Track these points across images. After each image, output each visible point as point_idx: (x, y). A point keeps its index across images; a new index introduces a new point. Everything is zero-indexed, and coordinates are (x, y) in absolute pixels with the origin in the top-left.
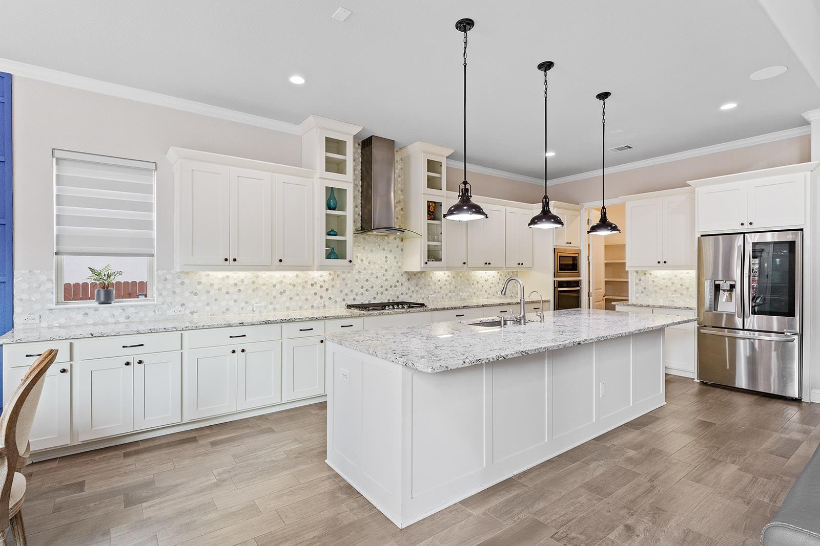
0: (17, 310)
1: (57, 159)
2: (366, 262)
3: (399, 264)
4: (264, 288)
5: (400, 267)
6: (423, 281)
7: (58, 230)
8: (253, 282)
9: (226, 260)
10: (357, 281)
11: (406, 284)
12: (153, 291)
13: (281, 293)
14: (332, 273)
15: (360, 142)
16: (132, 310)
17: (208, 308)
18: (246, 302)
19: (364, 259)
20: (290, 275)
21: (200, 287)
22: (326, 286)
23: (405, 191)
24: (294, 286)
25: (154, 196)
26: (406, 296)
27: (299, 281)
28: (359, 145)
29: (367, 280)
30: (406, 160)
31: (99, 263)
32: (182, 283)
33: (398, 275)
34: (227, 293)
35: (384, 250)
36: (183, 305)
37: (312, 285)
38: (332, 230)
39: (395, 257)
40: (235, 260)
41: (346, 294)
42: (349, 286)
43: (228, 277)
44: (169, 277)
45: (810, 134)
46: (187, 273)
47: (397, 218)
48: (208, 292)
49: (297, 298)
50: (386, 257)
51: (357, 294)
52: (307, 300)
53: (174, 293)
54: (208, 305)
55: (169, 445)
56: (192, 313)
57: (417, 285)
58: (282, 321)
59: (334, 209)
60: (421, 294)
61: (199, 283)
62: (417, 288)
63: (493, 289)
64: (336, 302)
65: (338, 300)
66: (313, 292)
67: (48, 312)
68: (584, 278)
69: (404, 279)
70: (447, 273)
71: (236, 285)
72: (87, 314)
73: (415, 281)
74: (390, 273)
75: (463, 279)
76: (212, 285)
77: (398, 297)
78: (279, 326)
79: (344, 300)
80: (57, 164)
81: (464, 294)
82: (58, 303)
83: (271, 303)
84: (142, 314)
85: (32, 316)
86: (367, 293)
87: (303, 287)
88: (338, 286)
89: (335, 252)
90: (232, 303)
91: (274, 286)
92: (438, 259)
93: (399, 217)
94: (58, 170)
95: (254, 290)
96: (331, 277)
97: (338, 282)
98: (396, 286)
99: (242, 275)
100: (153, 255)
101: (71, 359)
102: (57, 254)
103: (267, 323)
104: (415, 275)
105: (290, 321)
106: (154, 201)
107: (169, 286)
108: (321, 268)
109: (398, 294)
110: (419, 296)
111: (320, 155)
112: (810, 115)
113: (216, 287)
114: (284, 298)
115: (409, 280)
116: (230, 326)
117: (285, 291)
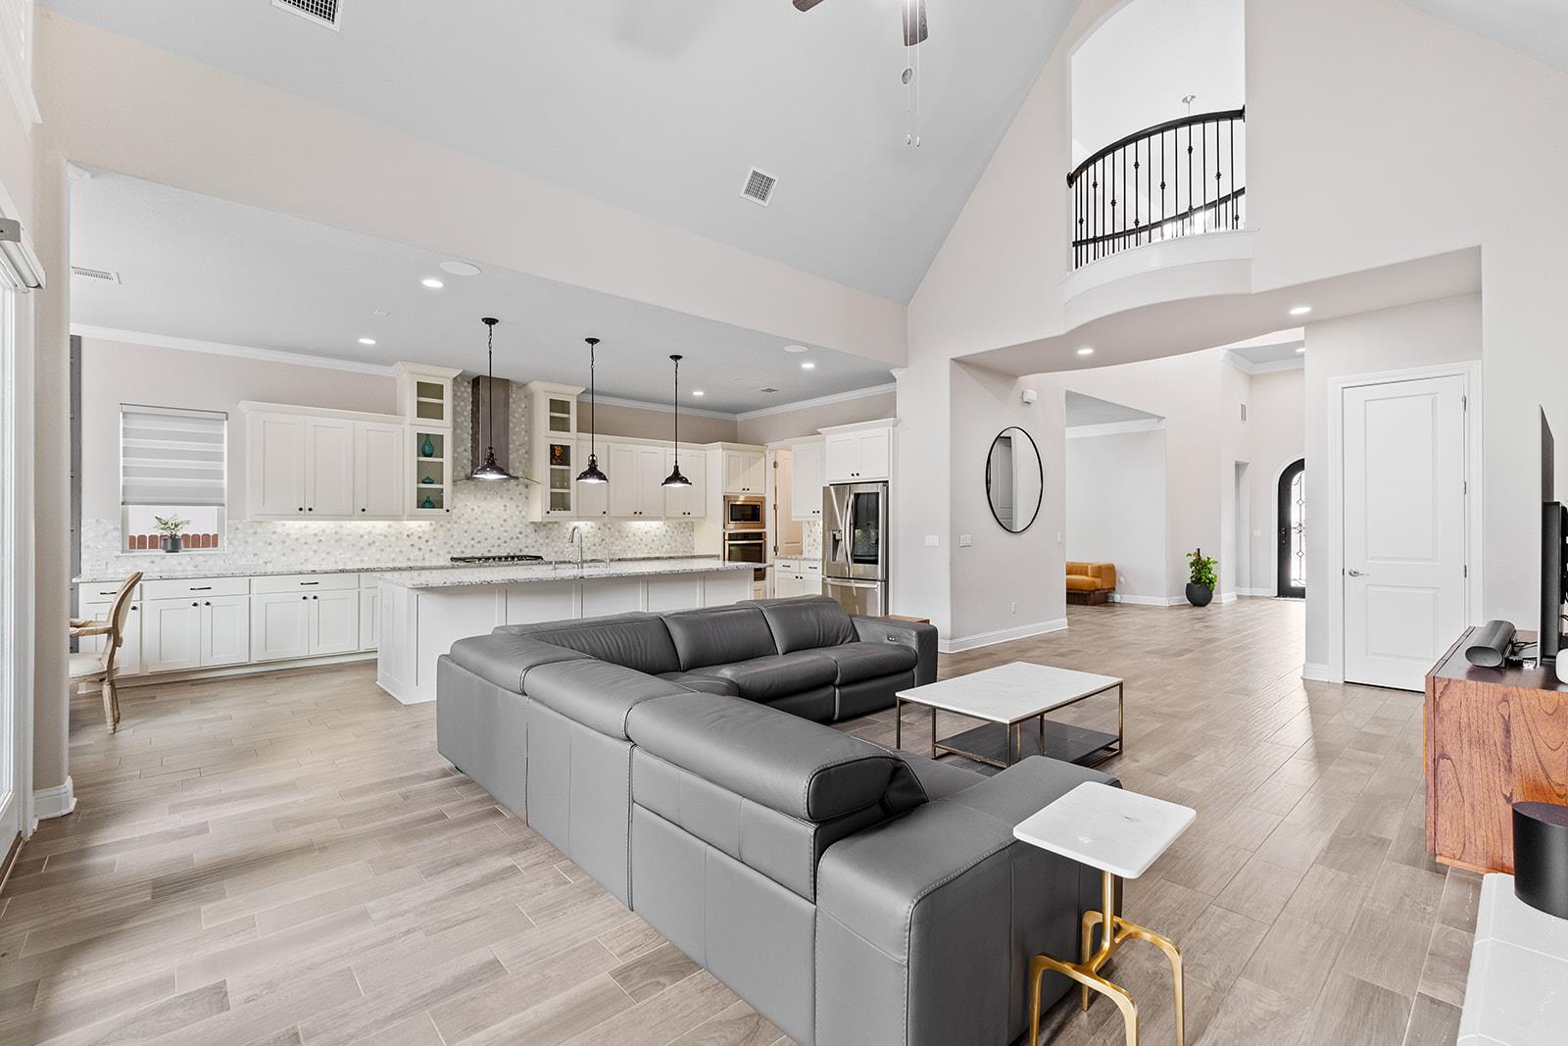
0: (84, 557)
1: (124, 413)
2: (478, 512)
3: (523, 513)
4: (350, 538)
5: (524, 517)
6: (556, 532)
7: (125, 481)
8: (336, 533)
9: (301, 509)
10: (466, 532)
11: (533, 536)
12: (223, 542)
13: (370, 544)
14: (433, 522)
15: (471, 380)
16: (201, 559)
17: (284, 559)
18: (328, 553)
19: (476, 507)
20: (381, 526)
21: (274, 537)
22: (426, 537)
23: (529, 431)
24: (386, 536)
25: (225, 445)
26: (532, 550)
27: (393, 531)
28: (469, 383)
29: (479, 532)
30: (530, 397)
31: (167, 513)
32: (255, 533)
33: (520, 525)
34: (306, 543)
35: (502, 497)
36: (255, 555)
37: (408, 536)
38: (428, 478)
39: (517, 506)
40: (310, 510)
41: (452, 547)
42: (455, 537)
43: (306, 527)
44: (240, 526)
45: (895, 392)
46: (261, 522)
47: (520, 463)
48: (284, 542)
49: (389, 549)
50: (505, 506)
51: (466, 547)
52: (401, 552)
53: (247, 542)
54: (284, 555)
55: (232, 680)
56: (266, 563)
57: (547, 537)
58: (359, 571)
59: (430, 456)
60: (553, 547)
61: (274, 533)
62: (547, 541)
63: (657, 543)
64: (438, 555)
65: (441, 553)
66: (409, 544)
67: (115, 559)
68: (769, 530)
69: (529, 530)
70: (590, 523)
71: (316, 535)
72: (153, 562)
73: (544, 532)
74: (510, 523)
75: (612, 530)
76: (288, 535)
77: (521, 550)
78: (356, 575)
79: (449, 553)
80: (124, 417)
81: (615, 548)
82: (123, 552)
83: (358, 555)
84: (211, 563)
85: (99, 563)
86: (479, 545)
87: (397, 538)
88: (441, 537)
89: (429, 501)
90: (311, 553)
91: (362, 536)
92: (567, 508)
93: (523, 461)
94: (125, 423)
95: (337, 541)
96: (432, 528)
97: (441, 534)
98: (518, 538)
99: (323, 524)
100: (223, 505)
101: (141, 599)
102: (123, 504)
103: (342, 571)
104: (544, 525)
105: (367, 570)
106: (225, 451)
107: (240, 535)
108: (412, 517)
109: (520, 547)
110: (550, 549)
111: (410, 400)
112: (895, 373)
113: (293, 537)
114: (373, 549)
115: (536, 531)
116: (301, 573)
117: (374, 542)
